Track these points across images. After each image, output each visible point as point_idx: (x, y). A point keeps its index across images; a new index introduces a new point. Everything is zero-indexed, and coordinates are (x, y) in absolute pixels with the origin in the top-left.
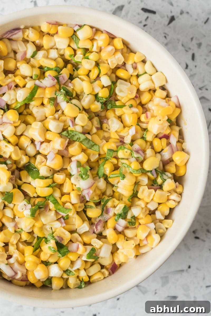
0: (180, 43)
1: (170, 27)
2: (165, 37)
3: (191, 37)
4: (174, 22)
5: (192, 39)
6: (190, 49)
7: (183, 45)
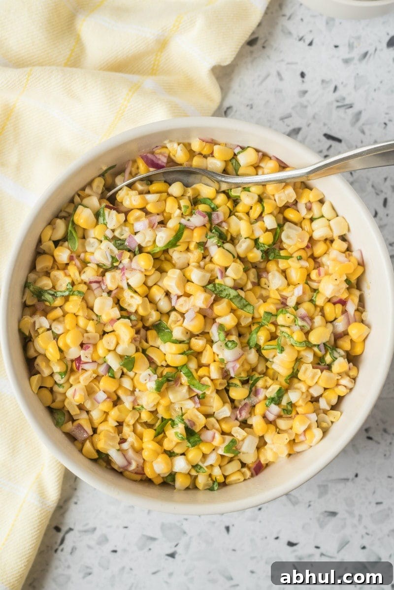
0: (370, 183)
2: (351, 173)
7: (373, 186)
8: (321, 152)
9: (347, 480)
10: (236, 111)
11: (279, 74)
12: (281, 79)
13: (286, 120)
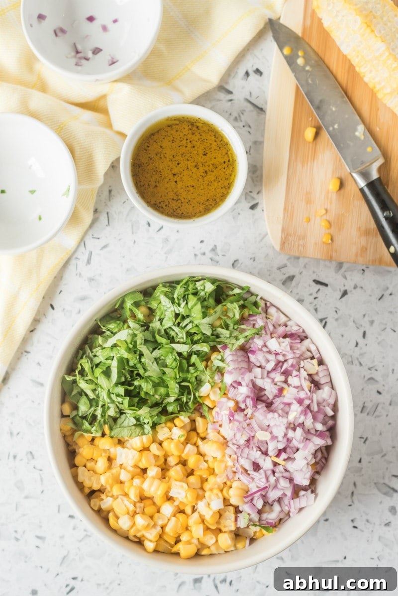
1: (341, 302)
2: (336, 312)
3: (364, 313)
4: (346, 296)
5: (364, 316)
6: (361, 326)
8: (311, 294)
9: (337, 561)
10: (242, 264)
13: (282, 269)
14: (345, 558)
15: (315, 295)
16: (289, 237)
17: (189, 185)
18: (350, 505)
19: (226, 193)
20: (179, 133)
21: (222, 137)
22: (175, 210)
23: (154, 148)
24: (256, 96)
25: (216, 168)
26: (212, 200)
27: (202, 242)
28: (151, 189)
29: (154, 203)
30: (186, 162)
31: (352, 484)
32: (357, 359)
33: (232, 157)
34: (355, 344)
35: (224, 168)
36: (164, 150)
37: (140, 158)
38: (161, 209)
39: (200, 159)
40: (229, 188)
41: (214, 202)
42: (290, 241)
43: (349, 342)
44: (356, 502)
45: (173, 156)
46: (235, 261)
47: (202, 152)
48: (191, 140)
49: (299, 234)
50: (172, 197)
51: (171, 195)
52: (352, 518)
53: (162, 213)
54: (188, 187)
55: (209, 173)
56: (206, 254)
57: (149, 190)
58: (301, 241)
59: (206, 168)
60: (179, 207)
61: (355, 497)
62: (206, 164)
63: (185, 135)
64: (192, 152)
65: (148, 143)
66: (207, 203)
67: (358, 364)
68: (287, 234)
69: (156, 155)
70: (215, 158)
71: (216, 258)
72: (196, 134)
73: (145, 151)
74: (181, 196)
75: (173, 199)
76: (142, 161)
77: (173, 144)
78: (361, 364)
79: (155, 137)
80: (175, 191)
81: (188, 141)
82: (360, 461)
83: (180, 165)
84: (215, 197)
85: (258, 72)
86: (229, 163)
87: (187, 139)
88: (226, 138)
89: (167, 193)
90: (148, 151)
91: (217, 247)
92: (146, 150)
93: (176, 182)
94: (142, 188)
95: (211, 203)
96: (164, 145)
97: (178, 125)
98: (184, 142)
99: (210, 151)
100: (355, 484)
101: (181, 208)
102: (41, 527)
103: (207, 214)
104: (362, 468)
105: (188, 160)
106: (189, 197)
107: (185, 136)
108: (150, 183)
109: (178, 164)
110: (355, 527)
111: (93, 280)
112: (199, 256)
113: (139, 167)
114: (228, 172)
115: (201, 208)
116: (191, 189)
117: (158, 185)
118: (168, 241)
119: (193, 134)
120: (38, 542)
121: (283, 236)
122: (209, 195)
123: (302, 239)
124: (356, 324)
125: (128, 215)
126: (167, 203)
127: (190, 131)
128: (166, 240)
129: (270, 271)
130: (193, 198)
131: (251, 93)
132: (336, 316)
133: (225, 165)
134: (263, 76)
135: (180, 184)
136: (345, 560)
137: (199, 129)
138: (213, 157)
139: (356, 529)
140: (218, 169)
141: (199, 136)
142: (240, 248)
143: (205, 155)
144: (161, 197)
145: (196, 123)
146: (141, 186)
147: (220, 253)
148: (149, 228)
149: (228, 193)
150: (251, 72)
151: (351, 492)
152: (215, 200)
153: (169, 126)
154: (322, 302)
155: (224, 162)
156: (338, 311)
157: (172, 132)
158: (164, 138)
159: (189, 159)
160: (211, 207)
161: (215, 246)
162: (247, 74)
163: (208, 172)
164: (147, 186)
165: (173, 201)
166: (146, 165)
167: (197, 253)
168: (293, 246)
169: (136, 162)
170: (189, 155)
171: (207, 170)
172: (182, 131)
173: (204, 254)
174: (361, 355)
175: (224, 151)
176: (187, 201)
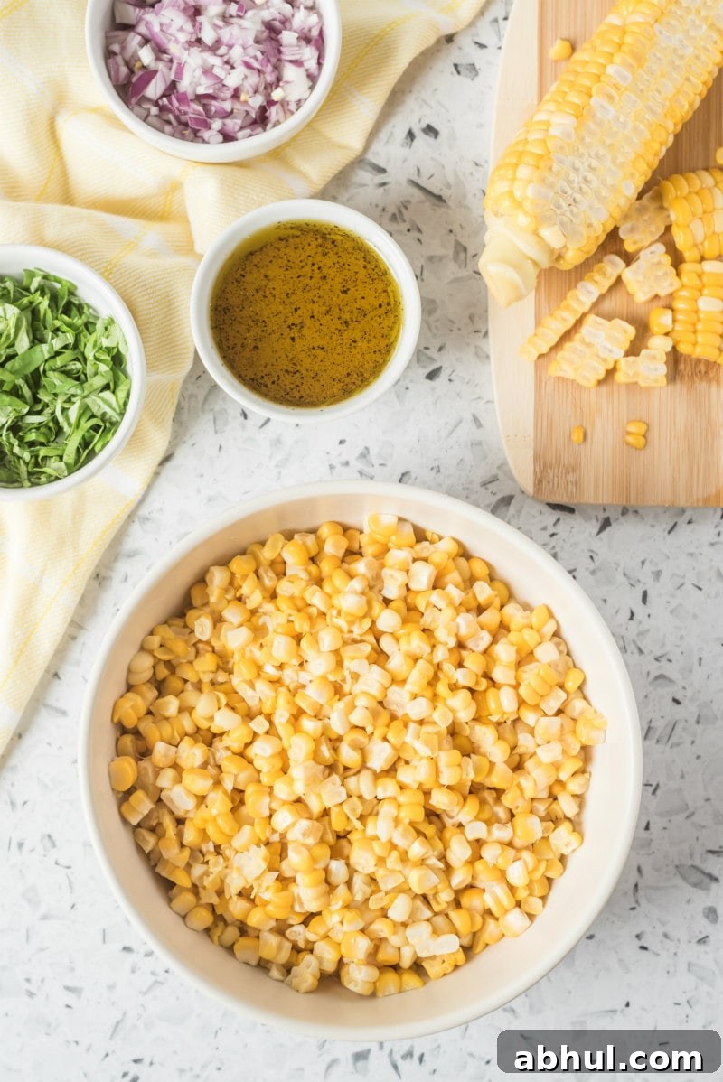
0: (621, 570)
1: (601, 539)
2: (591, 557)
3: (642, 559)
4: (608, 529)
5: (643, 563)
6: (639, 581)
7: (625, 574)
8: (544, 529)
9: (614, 1011)
10: (416, 478)
11: (475, 419)
12: (479, 426)
13: (488, 486)
14: (628, 1005)
15: (552, 530)
16: (549, 471)
17: (316, 345)
18: (633, 909)
19: (381, 361)
20: (299, 251)
21: (377, 261)
22: (289, 390)
23: (254, 278)
24: (429, 176)
25: (365, 315)
26: (355, 376)
27: (341, 442)
28: (247, 353)
29: (253, 377)
30: (310, 306)
31: (635, 869)
32: (634, 642)
33: (394, 297)
34: (629, 615)
35: (380, 317)
36: (270, 283)
37: (227, 296)
38: (264, 389)
39: (337, 299)
40: (388, 352)
41: (360, 378)
42: (551, 476)
43: (617, 612)
44: (643, 901)
45: (288, 294)
46: (403, 475)
47: (339, 287)
48: (321, 265)
49: (566, 463)
50: (285, 367)
51: (284, 363)
52: (638, 932)
53: (266, 396)
54: (313, 348)
55: (352, 325)
56: (351, 464)
57: (242, 354)
58: (571, 474)
59: (347, 316)
60: (297, 386)
61: (641, 892)
62: (346, 309)
63: (309, 256)
64: (322, 288)
65: (243, 270)
66: (347, 380)
67: (636, 651)
68: (545, 466)
69: (257, 292)
70: (363, 298)
71: (370, 470)
72: (331, 254)
73: (237, 284)
74: (301, 365)
75: (287, 371)
76: (232, 303)
77: (287, 272)
78: (641, 652)
79: (255, 259)
80: (291, 356)
81: (315, 267)
82: (647, 828)
83: (299, 312)
84: (361, 369)
85: (430, 130)
86: (389, 308)
87: (313, 264)
88: (383, 263)
89: (277, 360)
90: (242, 283)
91: (370, 450)
92: (239, 282)
93: (293, 339)
94: (230, 351)
95: (353, 380)
96: (269, 273)
97: (297, 237)
98: (308, 269)
99: (354, 284)
100: (639, 870)
101: (301, 388)
102: (73, 970)
103: (345, 399)
104: (651, 840)
105: (314, 302)
106: (317, 369)
107: (310, 258)
108: (245, 342)
109: (296, 310)
110: (643, 948)
111: (148, 519)
112: (339, 467)
113: (225, 313)
114: (386, 323)
115: (337, 388)
116: (319, 352)
117: (259, 345)
118: (280, 443)
119: (325, 254)
120: (70, 998)
121: (538, 470)
122: (351, 364)
123: (573, 471)
124: (628, 578)
125: (206, 400)
126: (275, 378)
127: (320, 250)
128: (278, 442)
129: (468, 489)
130: (323, 369)
131: (418, 170)
132: (592, 566)
133: (382, 311)
134: (439, 138)
135: (299, 344)
136: (627, 1008)
137: (336, 246)
138: (360, 297)
139: (645, 951)
140: (369, 316)
141: (335, 259)
142: (411, 451)
143: (345, 292)
144: (265, 367)
145: (329, 234)
146: (228, 347)
147: (376, 461)
148: (246, 421)
149: (385, 362)
150: (417, 132)
151: (634, 883)
152: (362, 375)
153: (281, 239)
154: (564, 541)
155: (380, 306)
156: (594, 557)
157: (287, 251)
158: (271, 262)
159: (316, 299)
160: (354, 387)
161: (367, 448)
162: (411, 135)
163: (350, 323)
164: (238, 348)
165: (286, 374)
166: (238, 310)
167: (334, 463)
168: (558, 486)
169: (220, 303)
170: (315, 292)
171: (349, 320)
172: (305, 248)
173: (347, 464)
174: (641, 634)
175: (381, 286)
176: (312, 375)
